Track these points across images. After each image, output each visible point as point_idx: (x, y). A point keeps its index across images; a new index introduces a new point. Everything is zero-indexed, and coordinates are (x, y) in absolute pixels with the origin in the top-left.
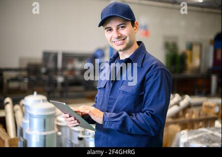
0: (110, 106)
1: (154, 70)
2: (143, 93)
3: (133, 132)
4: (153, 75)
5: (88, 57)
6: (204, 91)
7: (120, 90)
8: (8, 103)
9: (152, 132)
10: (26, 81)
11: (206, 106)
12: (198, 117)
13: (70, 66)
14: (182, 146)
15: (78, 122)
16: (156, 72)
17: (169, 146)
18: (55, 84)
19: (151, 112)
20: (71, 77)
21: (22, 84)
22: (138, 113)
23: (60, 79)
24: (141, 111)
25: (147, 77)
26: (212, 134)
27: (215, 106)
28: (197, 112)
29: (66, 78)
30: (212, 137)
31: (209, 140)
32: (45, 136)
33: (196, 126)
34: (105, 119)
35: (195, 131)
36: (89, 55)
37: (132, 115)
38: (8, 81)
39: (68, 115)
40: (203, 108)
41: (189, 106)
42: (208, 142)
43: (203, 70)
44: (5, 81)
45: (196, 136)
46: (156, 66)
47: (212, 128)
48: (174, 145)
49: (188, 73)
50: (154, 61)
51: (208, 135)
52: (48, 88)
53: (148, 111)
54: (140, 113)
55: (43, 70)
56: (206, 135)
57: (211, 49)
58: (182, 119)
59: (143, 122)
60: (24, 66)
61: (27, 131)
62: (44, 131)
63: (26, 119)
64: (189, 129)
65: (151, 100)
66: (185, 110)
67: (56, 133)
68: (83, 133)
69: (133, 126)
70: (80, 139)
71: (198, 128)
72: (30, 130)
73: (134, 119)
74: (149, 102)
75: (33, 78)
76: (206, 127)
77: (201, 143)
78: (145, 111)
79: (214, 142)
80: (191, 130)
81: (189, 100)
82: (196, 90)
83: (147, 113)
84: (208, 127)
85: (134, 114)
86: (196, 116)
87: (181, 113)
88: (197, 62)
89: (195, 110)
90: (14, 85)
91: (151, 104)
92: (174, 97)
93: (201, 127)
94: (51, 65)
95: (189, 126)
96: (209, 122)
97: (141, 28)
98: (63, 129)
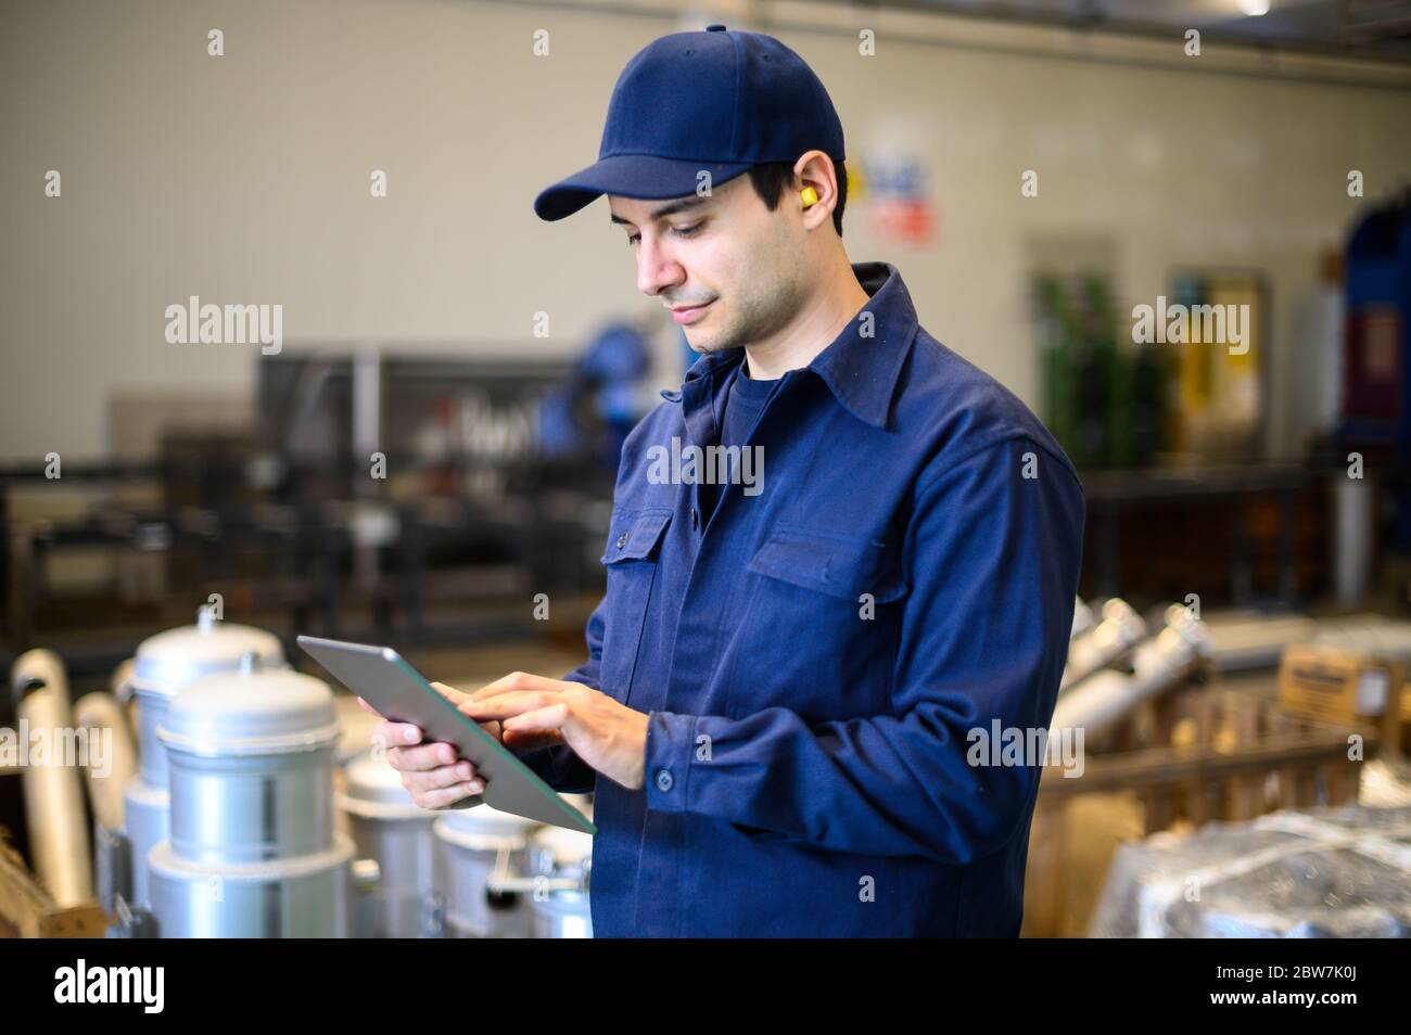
0: (691, 677)
1: (967, 449)
2: (901, 593)
3: (837, 838)
4: (963, 476)
5: (547, 380)
6: (1290, 581)
7: (752, 576)
8: (36, 685)
9: (955, 841)
10: (155, 540)
11: (1301, 674)
12: (1251, 746)
13: (432, 442)
14: (1151, 929)
15: (478, 775)
16: (982, 459)
17: (1070, 932)
18: (344, 555)
19: (952, 714)
20: (439, 512)
21: (130, 562)
22: (869, 716)
23: (372, 527)
24: (887, 709)
25: (924, 492)
26: (1347, 852)
27: (1360, 672)
28: (1249, 714)
29: (406, 516)
30: (1344, 872)
31: (1326, 890)
32: (273, 888)
33: (1241, 800)
34: (659, 753)
35: (1237, 831)
36: (556, 365)
37: (832, 732)
38: (40, 545)
39: (411, 732)
40: (1288, 690)
41: (1195, 675)
42: (1321, 902)
43: (1282, 448)
44: (20, 544)
45: (1241, 866)
46: (985, 418)
47: (1345, 813)
48: (1101, 928)
49: (1187, 468)
50: (965, 388)
51: (1315, 856)
52: (292, 588)
53: (929, 709)
54: (880, 720)
55: (264, 471)
56: (1307, 853)
57: (1332, 310)
58: (1151, 760)
59: (898, 775)
60: (143, 446)
61: (156, 858)
62: (269, 856)
63: (149, 783)
64: (1199, 824)
65: (952, 637)
66: (1168, 700)
67: (347, 867)
68: (521, 862)
69: (839, 800)
70: (503, 902)
71: (1253, 815)
72: (176, 849)
73: (846, 753)
74: (936, 647)
75: (199, 520)
76: (1303, 803)
77: (1278, 905)
78: (910, 707)
79: (1356, 900)
80: (1211, 831)
81: (1194, 638)
82: (1241, 578)
83: (925, 722)
84: (1321, 808)
85: (841, 727)
86: (1240, 734)
87: (1144, 724)
88: (1240, 398)
89: (1235, 700)
90: (76, 570)
91: (951, 664)
92: (1098, 619)
93: (1272, 808)
94: (311, 437)
95: (1197, 804)
96: (1325, 772)
97: (881, 184)
98: (393, 843)
